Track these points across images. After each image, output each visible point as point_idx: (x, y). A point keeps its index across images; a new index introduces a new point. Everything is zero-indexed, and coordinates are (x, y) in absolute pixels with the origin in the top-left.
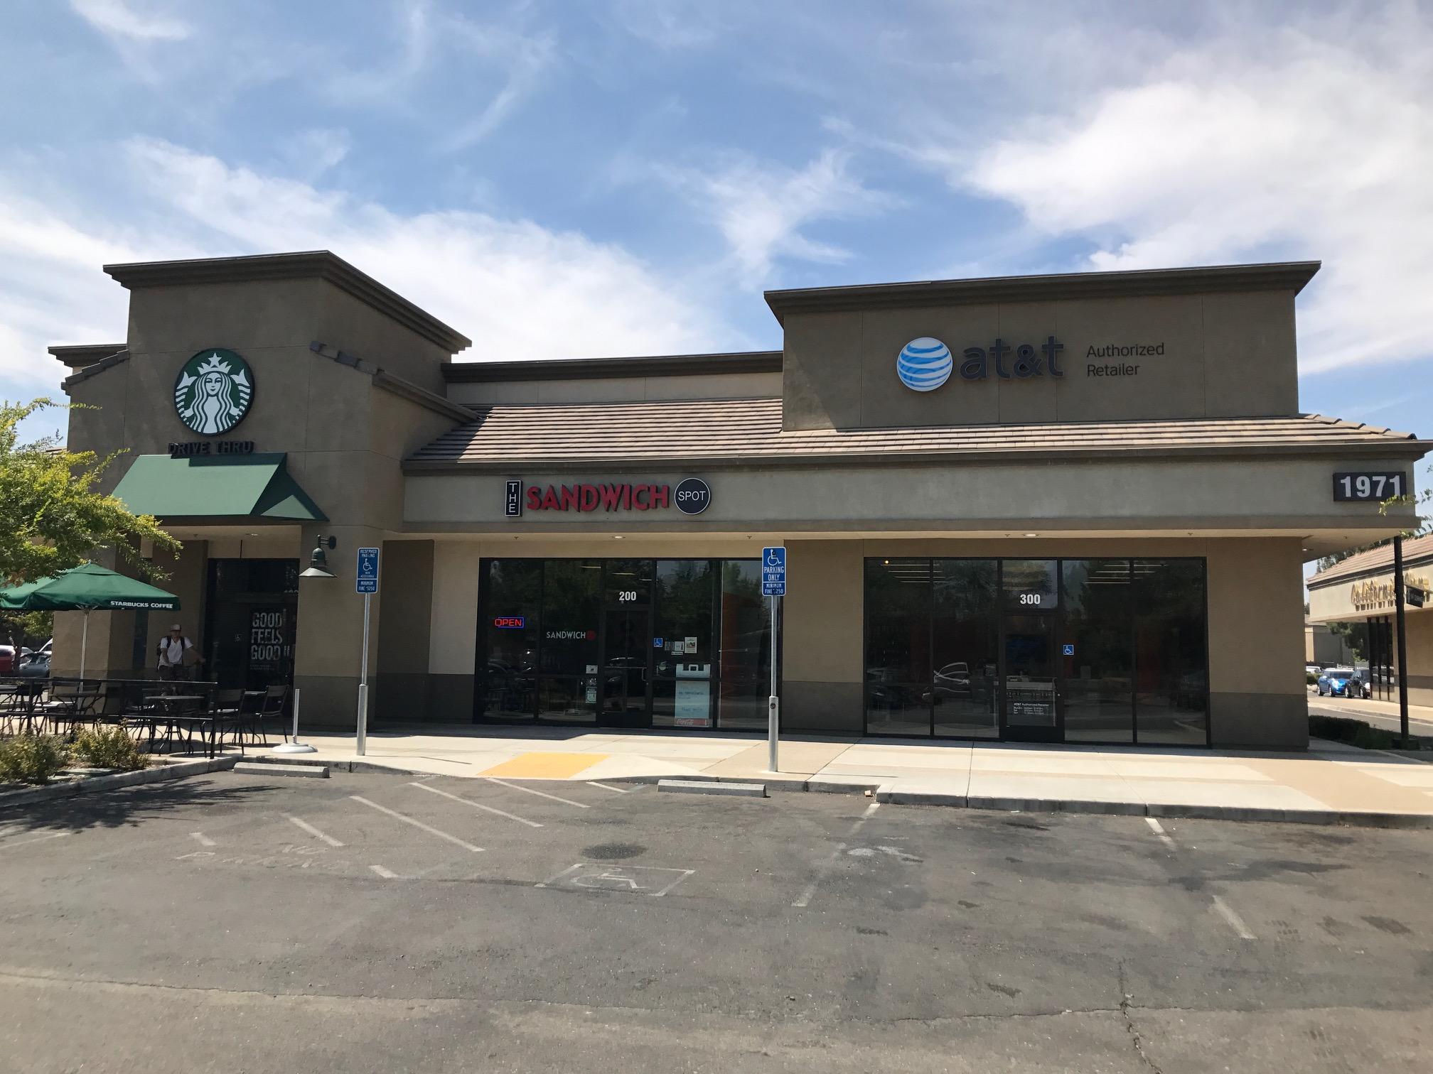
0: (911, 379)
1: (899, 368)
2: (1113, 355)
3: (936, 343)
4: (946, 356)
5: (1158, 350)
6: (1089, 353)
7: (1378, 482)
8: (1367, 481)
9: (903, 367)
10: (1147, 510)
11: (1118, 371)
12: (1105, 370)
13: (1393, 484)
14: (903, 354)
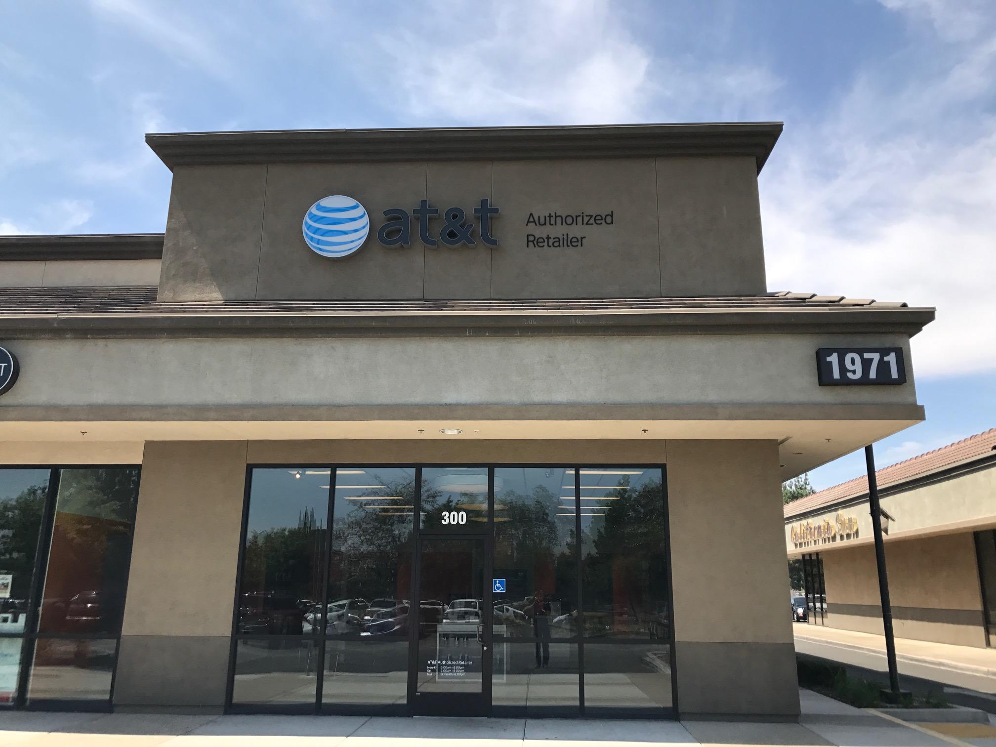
0: (319, 242)
1: (304, 228)
2: (556, 224)
3: (351, 202)
4: (361, 217)
5: (608, 219)
6: (528, 222)
7: (871, 360)
8: (857, 357)
9: (309, 227)
10: (589, 395)
11: (561, 242)
12: (546, 240)
13: (888, 362)
14: (311, 213)
